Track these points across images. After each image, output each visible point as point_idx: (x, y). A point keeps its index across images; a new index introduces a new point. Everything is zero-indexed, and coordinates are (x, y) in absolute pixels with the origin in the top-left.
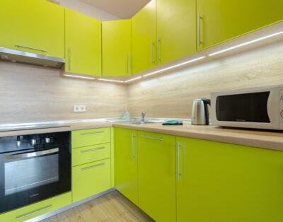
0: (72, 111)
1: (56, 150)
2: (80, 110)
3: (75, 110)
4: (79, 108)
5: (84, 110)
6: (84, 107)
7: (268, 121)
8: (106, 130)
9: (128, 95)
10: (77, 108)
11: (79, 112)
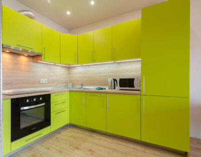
0: (39, 82)
1: (44, 104)
2: (44, 82)
3: (41, 82)
4: (44, 81)
5: (46, 82)
6: (46, 80)
7: (134, 87)
8: (66, 93)
9: (69, 73)
10: (42, 81)
11: (43, 83)
